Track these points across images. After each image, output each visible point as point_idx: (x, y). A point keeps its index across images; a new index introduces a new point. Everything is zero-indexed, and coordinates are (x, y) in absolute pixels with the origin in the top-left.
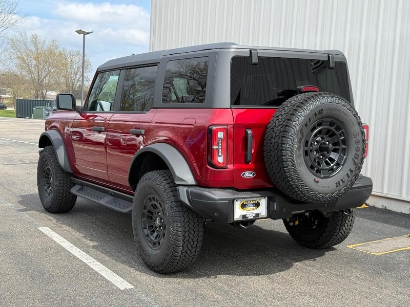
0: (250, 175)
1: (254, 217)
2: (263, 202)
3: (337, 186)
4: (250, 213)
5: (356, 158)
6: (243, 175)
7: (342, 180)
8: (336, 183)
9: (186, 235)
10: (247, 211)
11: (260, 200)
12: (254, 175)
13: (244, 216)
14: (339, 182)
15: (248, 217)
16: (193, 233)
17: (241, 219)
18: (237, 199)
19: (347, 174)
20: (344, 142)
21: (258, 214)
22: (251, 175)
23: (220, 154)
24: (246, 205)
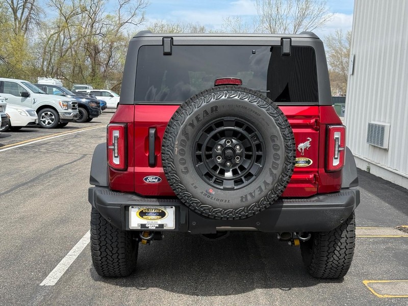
0: (154, 180)
1: (156, 227)
2: (170, 212)
3: (242, 200)
4: (152, 222)
5: (276, 168)
6: (146, 179)
7: (251, 194)
8: (242, 197)
9: (102, 239)
10: (148, 221)
11: (165, 209)
12: (159, 180)
13: (143, 226)
14: (246, 196)
15: (148, 227)
16: (111, 238)
17: (139, 228)
18: (133, 206)
19: (260, 187)
20: (259, 147)
21: (163, 225)
22: (156, 180)
23: (116, 155)
24: (145, 213)
